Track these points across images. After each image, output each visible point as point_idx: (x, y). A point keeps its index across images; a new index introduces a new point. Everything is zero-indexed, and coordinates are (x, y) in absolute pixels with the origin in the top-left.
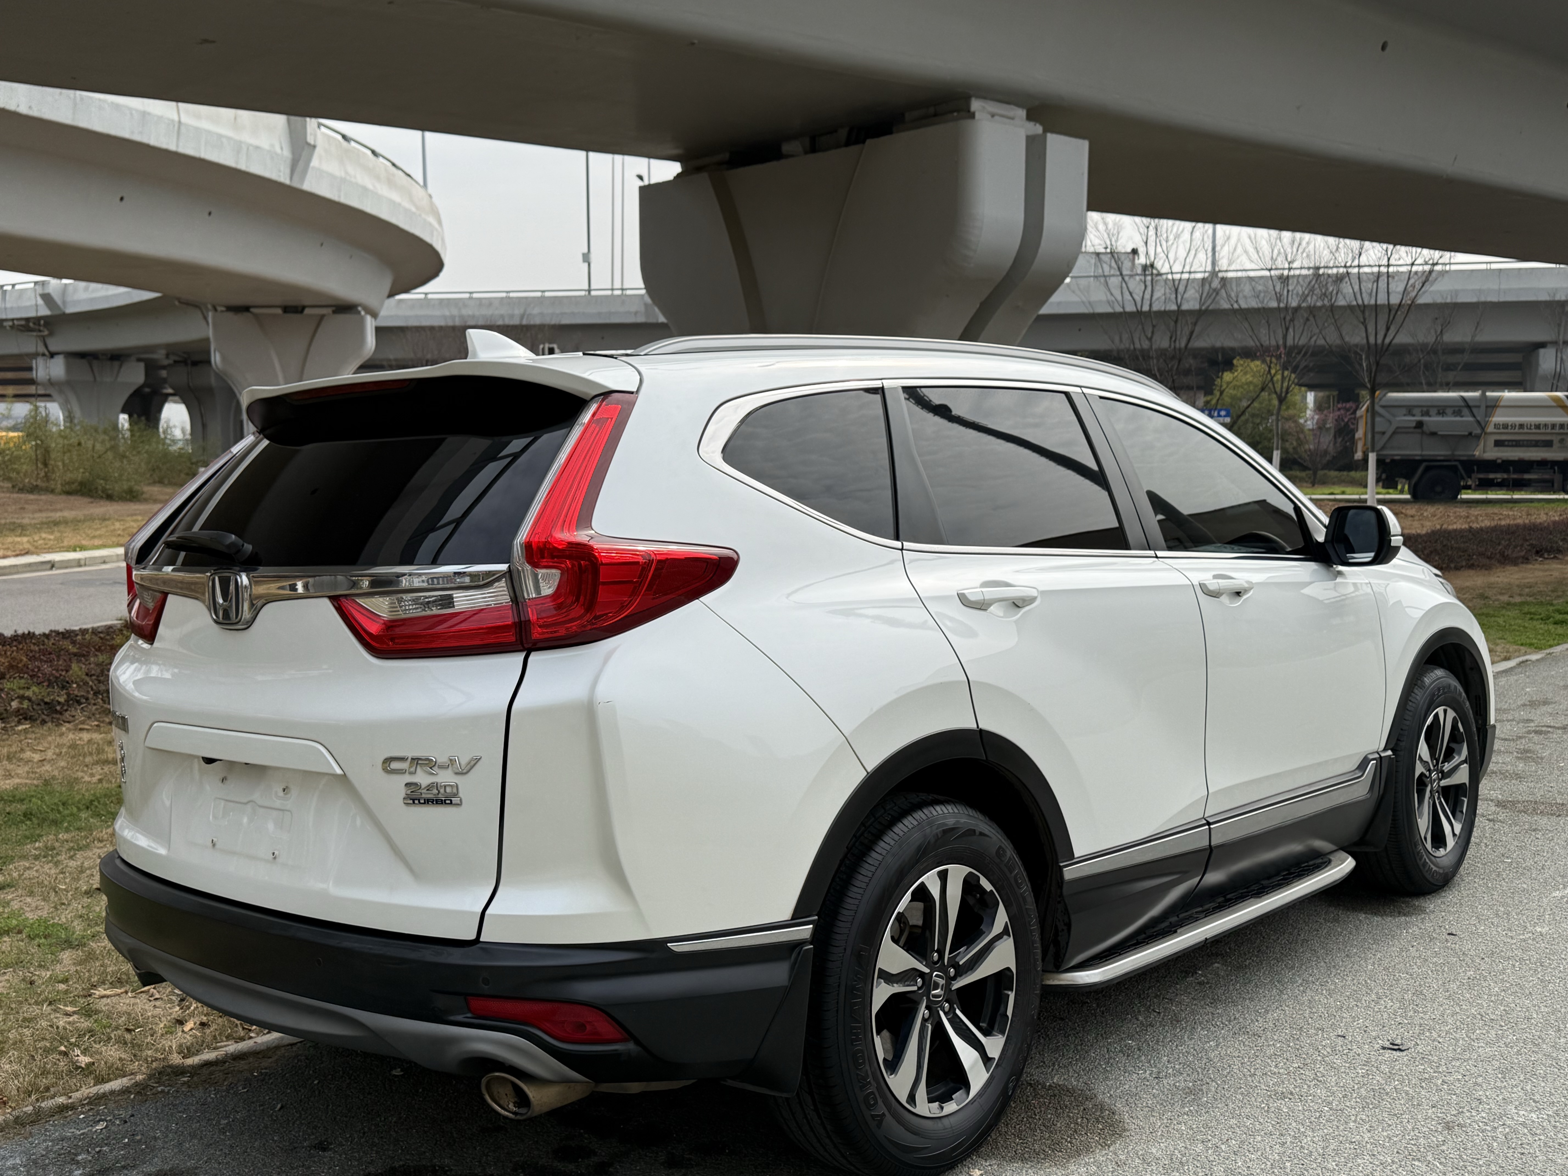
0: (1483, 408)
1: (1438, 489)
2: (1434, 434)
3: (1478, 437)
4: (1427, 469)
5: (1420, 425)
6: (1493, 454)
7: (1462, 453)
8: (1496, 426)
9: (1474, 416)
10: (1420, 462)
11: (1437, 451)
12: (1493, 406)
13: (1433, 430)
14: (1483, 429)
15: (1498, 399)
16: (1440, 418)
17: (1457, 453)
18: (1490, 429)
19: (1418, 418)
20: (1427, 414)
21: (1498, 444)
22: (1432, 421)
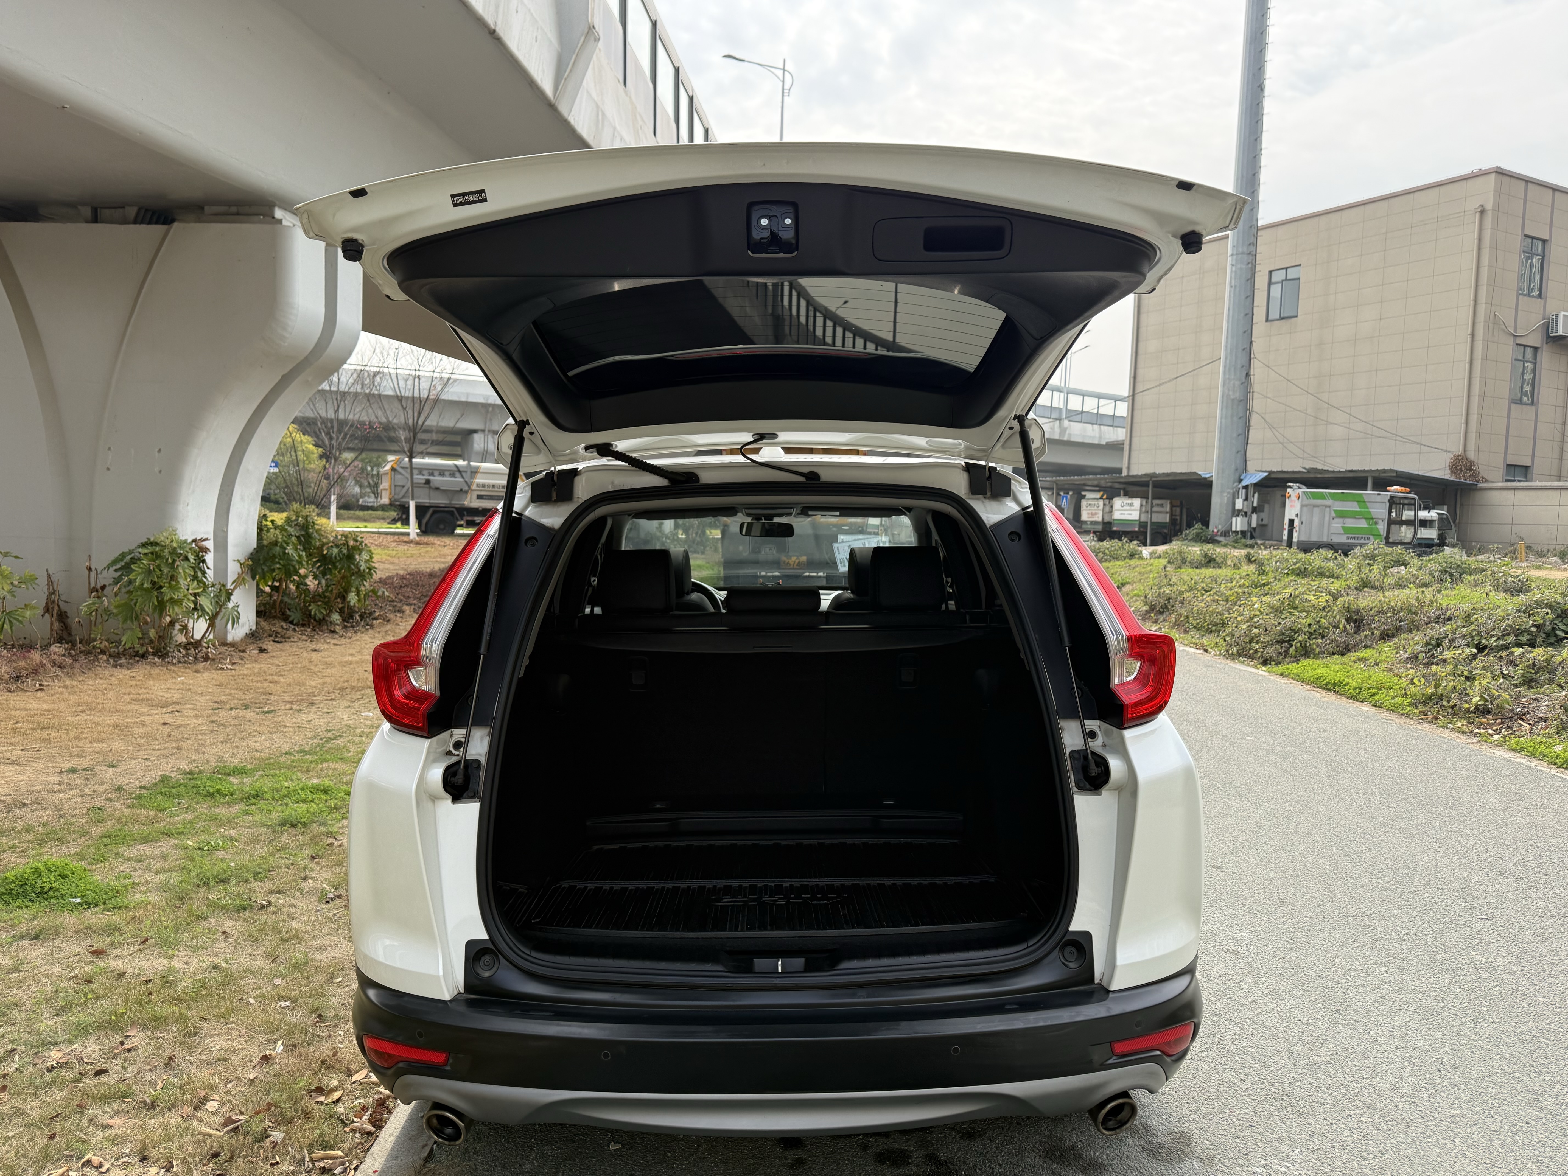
0: (469, 473)
1: (442, 526)
2: (437, 489)
3: (466, 492)
4: (434, 512)
5: (428, 482)
6: (476, 504)
7: (457, 502)
8: (478, 485)
9: (463, 477)
10: (428, 508)
11: (440, 500)
12: (475, 472)
13: (438, 486)
14: (469, 487)
15: (478, 468)
16: (441, 478)
17: (453, 502)
18: (474, 487)
19: (427, 477)
20: (432, 474)
21: (480, 497)
22: (436, 479)
